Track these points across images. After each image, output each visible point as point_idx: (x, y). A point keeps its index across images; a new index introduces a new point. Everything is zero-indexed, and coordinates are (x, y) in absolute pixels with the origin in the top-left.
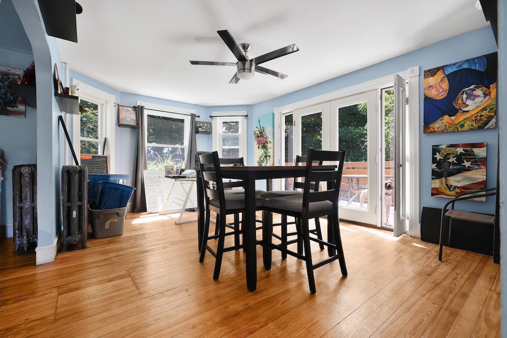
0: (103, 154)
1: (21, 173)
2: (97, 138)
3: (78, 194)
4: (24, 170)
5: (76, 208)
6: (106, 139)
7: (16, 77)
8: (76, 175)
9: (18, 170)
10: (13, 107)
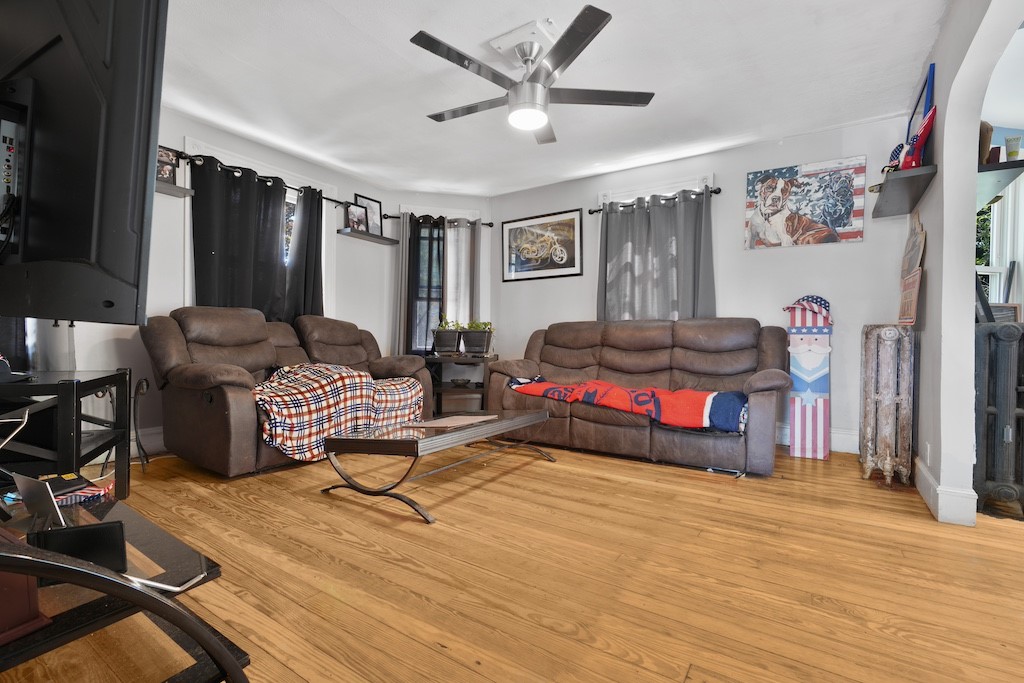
0: (1007, 301)
1: (879, 337)
2: (988, 264)
3: (1017, 389)
4: (888, 332)
5: (1013, 422)
6: (1013, 264)
7: (851, 172)
8: (1011, 346)
9: (875, 333)
10: (845, 225)
